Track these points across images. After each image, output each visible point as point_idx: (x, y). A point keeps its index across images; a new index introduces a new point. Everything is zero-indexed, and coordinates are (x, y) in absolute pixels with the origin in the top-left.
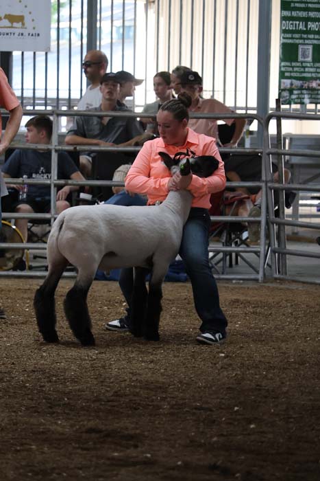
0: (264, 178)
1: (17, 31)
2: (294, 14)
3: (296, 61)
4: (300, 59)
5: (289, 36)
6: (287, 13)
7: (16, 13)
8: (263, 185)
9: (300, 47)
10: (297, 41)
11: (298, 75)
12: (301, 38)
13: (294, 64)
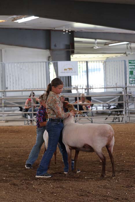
0: (124, 100)
1: (71, 72)
2: (132, 64)
3: (133, 74)
4: (134, 74)
5: (131, 69)
6: (130, 64)
7: (70, 67)
8: (124, 102)
9: (134, 72)
10: (132, 70)
11: (133, 78)
12: (134, 70)
13: (132, 75)
